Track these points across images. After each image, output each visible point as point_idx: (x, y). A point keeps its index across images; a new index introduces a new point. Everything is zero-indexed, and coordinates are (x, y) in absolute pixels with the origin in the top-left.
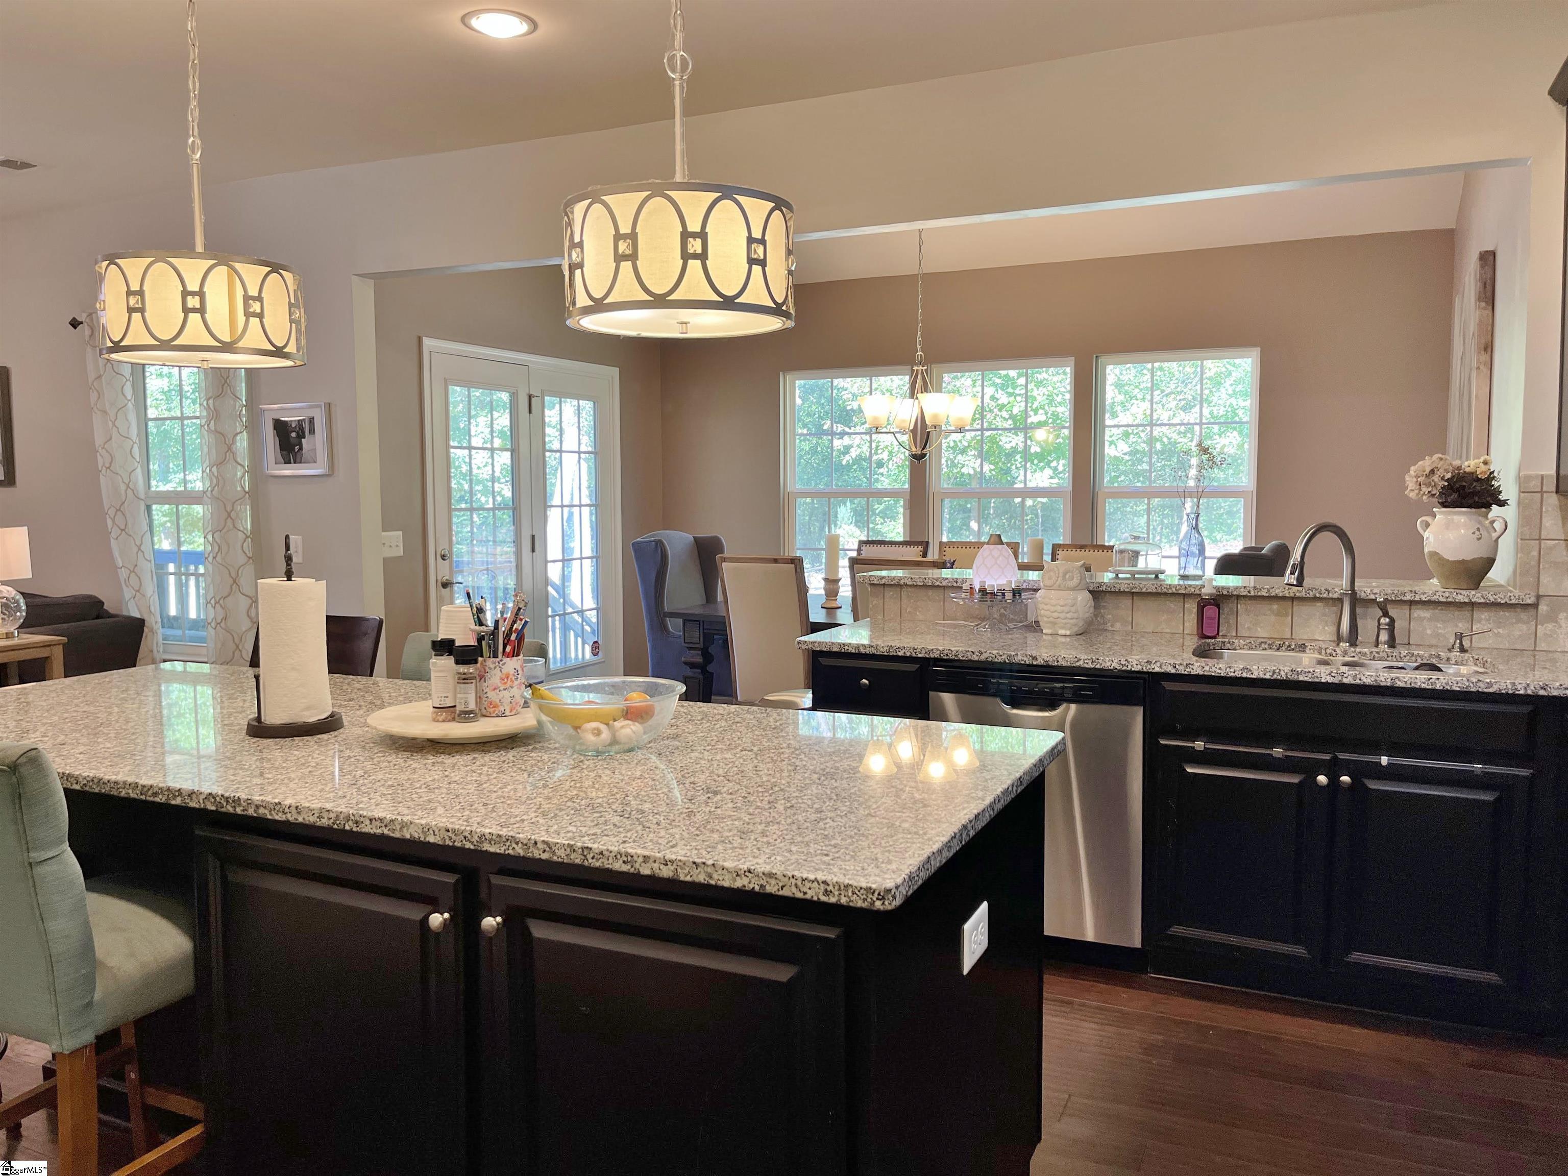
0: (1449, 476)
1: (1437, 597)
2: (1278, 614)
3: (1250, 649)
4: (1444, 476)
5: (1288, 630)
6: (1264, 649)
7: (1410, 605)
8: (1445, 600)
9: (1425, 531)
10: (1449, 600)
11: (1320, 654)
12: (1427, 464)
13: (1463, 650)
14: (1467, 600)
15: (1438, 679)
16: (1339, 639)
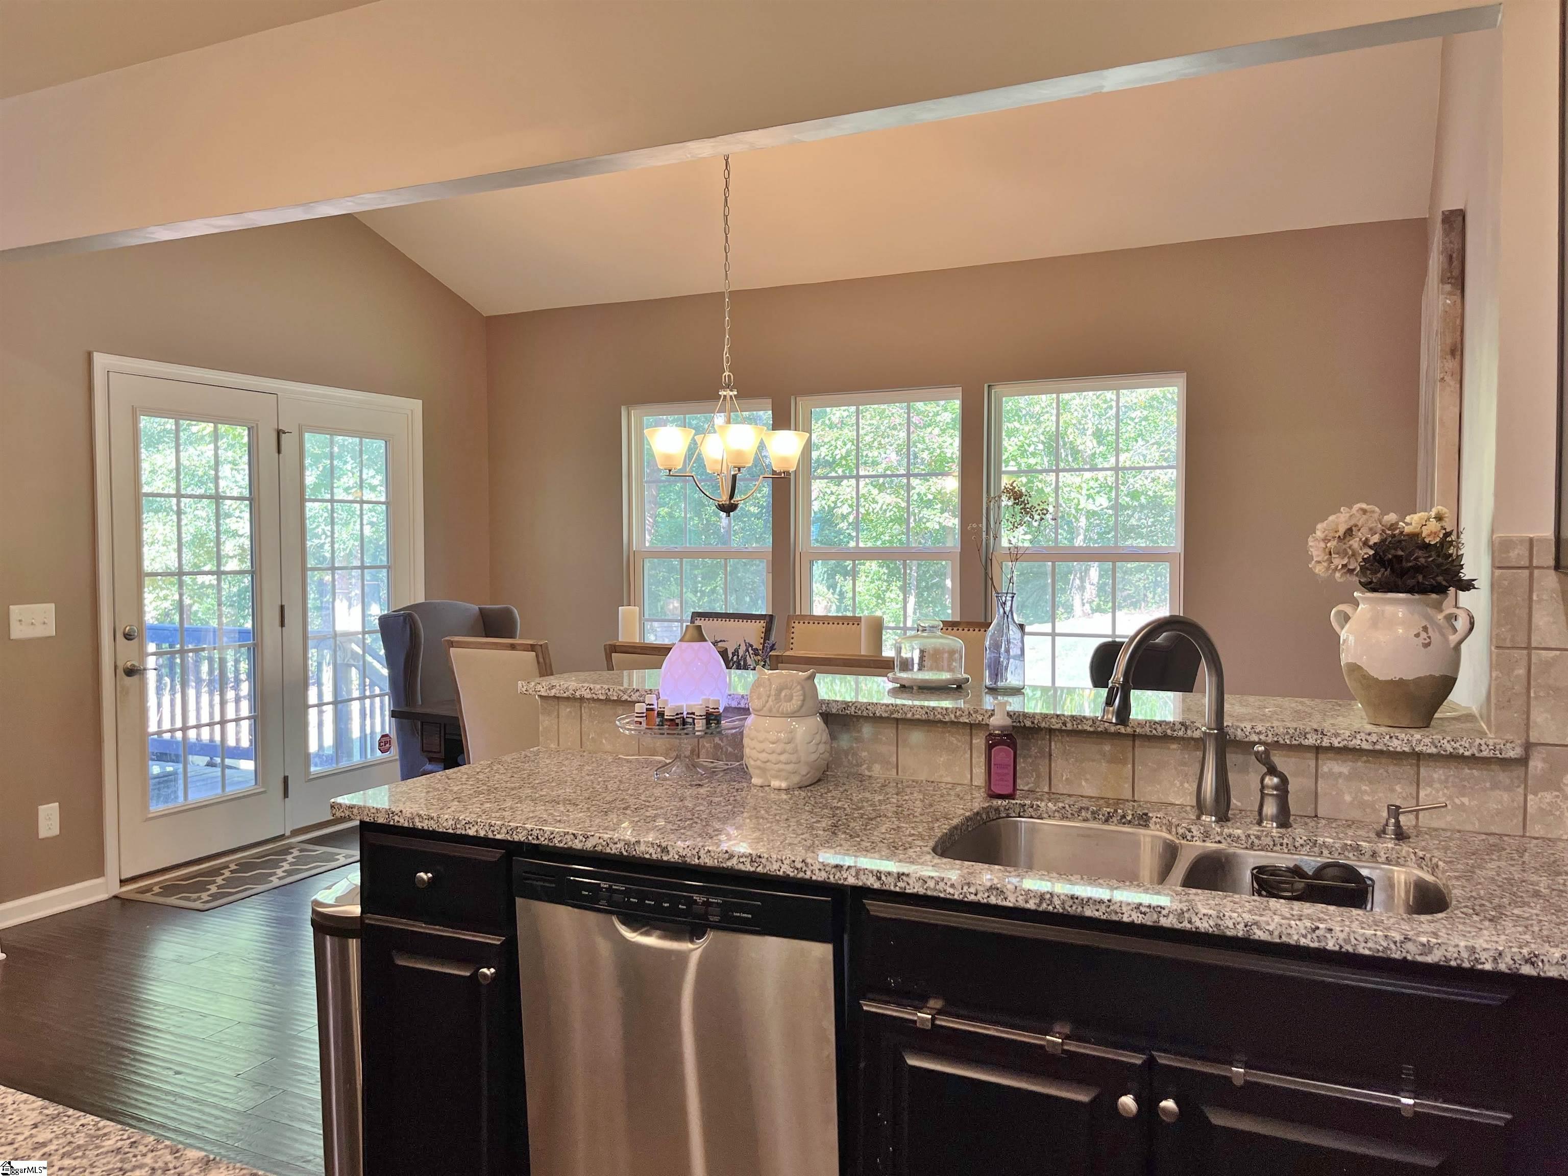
0: (1375, 539)
1: (1359, 742)
2: (1113, 760)
3: (1063, 818)
4: (1367, 539)
5: (1128, 786)
6: (1086, 820)
7: (1317, 753)
8: (1371, 748)
9: (1342, 628)
10: (1378, 747)
11: (1170, 833)
12: (1340, 520)
13: (1401, 835)
14: (1407, 749)
15: (1330, 930)
16: (1200, 807)
